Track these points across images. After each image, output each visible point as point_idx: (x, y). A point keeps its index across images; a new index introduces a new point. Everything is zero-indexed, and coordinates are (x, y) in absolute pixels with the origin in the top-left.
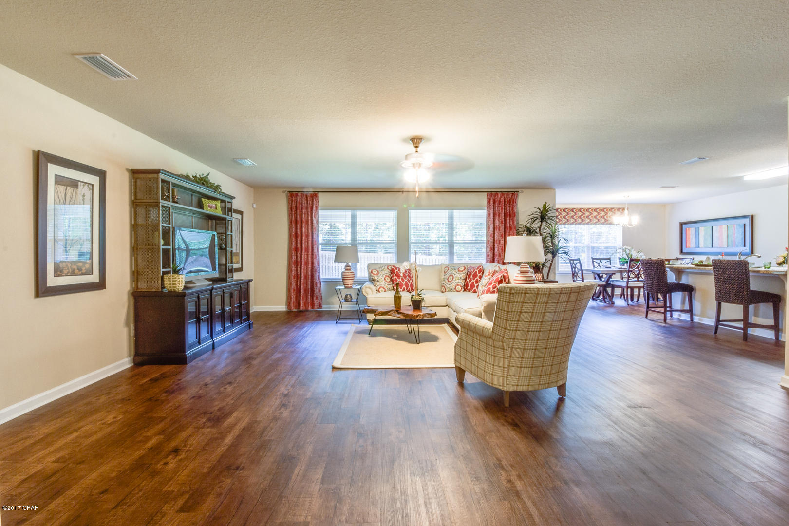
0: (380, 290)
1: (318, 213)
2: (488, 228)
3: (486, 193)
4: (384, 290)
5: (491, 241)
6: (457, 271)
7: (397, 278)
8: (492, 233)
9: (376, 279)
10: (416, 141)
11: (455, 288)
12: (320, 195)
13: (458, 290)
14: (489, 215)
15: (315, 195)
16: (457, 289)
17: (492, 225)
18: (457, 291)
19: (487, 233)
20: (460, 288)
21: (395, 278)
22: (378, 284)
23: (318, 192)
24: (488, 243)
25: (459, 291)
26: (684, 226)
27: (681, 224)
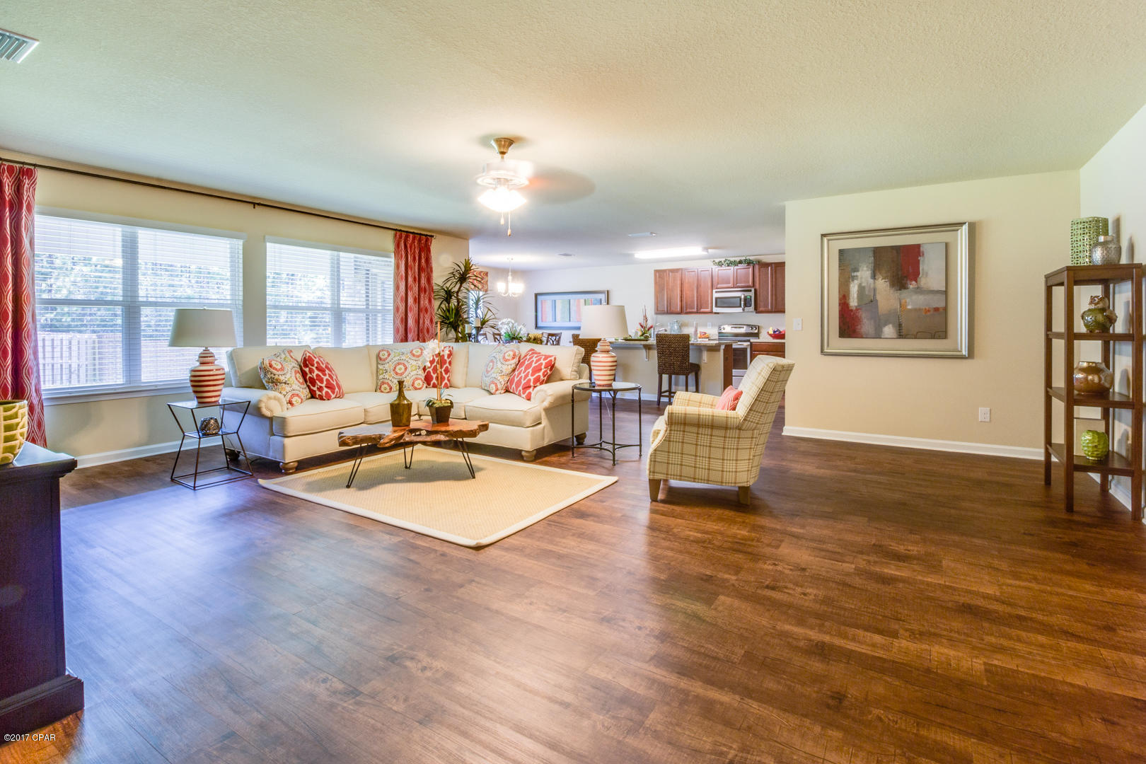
0: (294, 400)
1: (33, 221)
2: (397, 288)
3: (393, 232)
4: (300, 401)
5: (402, 308)
6: (409, 355)
7: (320, 373)
8: (404, 295)
9: (282, 378)
10: (506, 143)
11: (413, 383)
12: (40, 175)
13: (418, 387)
14: (398, 267)
15: (23, 173)
16: (416, 385)
17: (404, 283)
18: (416, 389)
19: (395, 296)
20: (421, 383)
21: (317, 375)
22: (288, 388)
23: (35, 165)
24: (398, 312)
25: (420, 389)
26: (539, 297)
27: (536, 295)
